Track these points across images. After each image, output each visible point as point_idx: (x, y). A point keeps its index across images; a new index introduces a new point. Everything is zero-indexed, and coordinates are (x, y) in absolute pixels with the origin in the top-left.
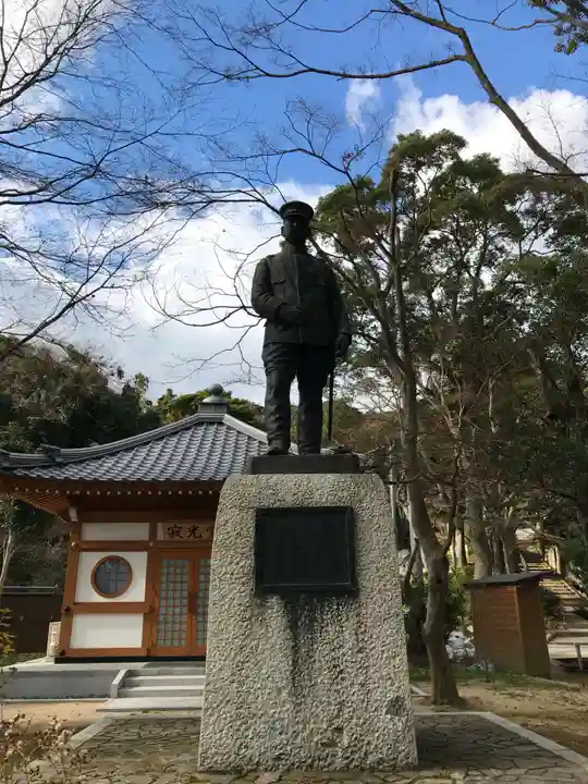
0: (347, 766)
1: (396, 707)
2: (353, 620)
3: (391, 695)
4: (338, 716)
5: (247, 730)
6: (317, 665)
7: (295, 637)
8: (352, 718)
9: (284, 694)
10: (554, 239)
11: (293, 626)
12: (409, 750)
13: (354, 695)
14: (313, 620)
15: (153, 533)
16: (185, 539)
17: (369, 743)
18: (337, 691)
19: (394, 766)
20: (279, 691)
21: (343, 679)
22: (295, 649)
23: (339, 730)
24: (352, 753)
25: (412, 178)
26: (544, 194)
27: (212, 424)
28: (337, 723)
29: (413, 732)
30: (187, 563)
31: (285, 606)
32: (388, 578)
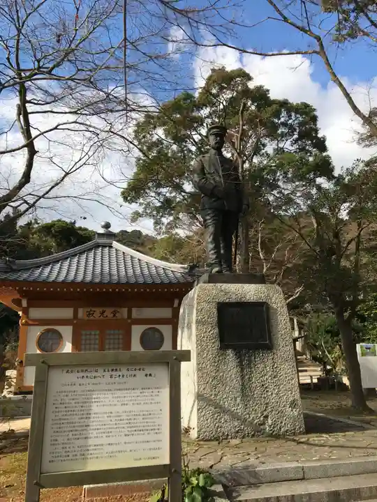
0: (272, 434)
1: (293, 404)
2: (270, 361)
3: (291, 399)
4: (265, 410)
5: (220, 419)
6: (254, 385)
7: (242, 370)
8: (272, 411)
9: (238, 399)
10: (296, 141)
11: (241, 365)
12: (300, 425)
13: (273, 399)
14: (250, 361)
15: (76, 313)
16: (97, 318)
17: (281, 423)
18: (264, 398)
19: (294, 433)
20: (236, 398)
21: (267, 391)
22: (243, 377)
23: (266, 417)
24: (273, 428)
25: (216, 96)
26: (293, 114)
27: (106, 247)
28: (265, 413)
29: (302, 416)
30: (98, 332)
31: (236, 355)
32: (287, 339)
